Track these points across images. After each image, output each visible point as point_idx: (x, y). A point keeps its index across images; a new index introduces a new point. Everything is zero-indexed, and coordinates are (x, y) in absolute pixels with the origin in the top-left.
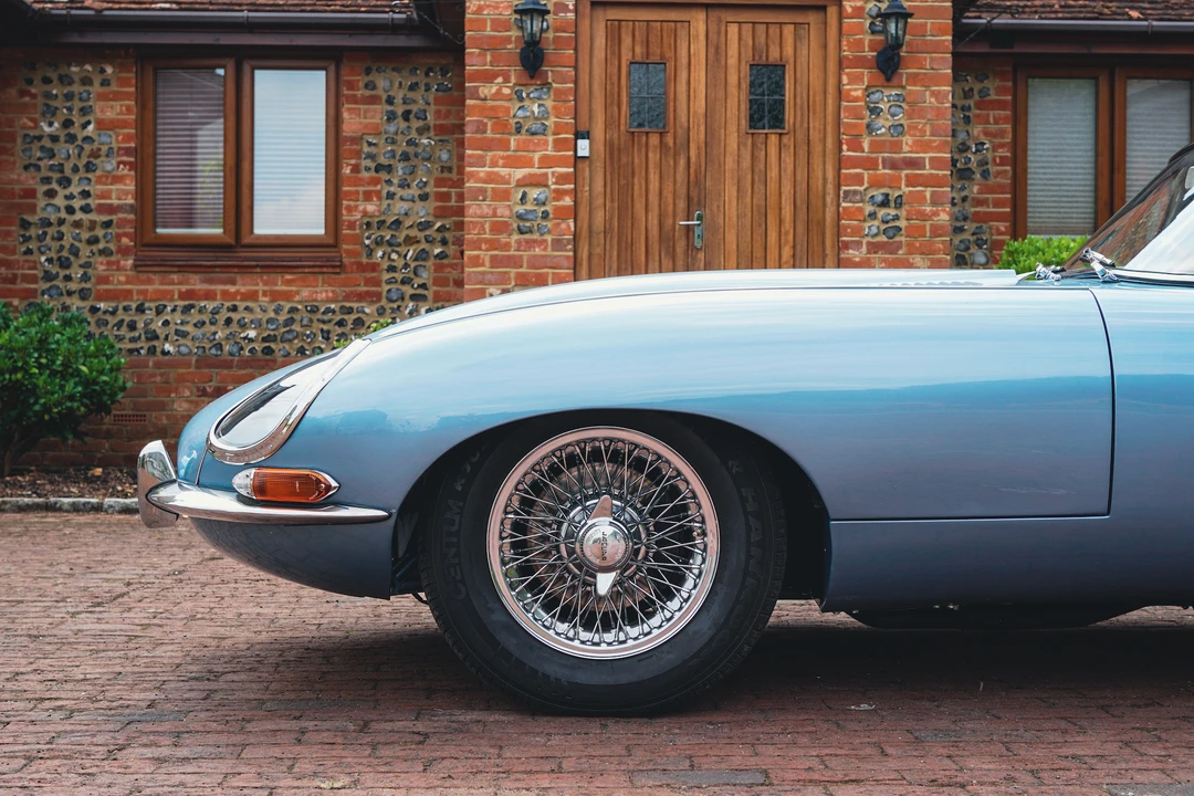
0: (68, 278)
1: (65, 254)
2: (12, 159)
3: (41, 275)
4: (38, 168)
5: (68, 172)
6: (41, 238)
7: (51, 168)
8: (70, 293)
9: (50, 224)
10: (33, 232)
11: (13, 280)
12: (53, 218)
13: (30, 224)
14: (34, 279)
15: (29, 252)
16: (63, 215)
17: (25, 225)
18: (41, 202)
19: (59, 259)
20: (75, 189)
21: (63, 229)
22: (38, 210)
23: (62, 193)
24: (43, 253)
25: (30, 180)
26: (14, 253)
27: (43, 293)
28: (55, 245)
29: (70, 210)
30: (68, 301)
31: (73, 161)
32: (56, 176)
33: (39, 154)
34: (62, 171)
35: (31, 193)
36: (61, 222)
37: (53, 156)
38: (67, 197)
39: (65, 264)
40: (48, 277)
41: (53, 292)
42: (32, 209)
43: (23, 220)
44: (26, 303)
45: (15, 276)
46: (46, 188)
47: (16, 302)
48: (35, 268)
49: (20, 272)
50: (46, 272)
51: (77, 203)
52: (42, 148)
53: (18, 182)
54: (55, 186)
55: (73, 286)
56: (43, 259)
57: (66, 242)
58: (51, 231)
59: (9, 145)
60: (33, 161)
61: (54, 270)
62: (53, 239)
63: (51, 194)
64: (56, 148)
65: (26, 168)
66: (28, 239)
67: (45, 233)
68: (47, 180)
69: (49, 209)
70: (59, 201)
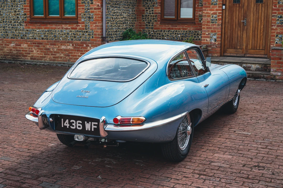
0: (150, 25)
1: (149, 21)
2: (141, 5)
3: (145, 25)
4: (145, 6)
5: (150, 7)
6: (145, 18)
7: (147, 6)
8: (150, 28)
9: (147, 16)
10: (144, 17)
11: (141, 26)
12: (147, 15)
13: (144, 16)
14: (144, 26)
15: (143, 21)
16: (149, 14)
17: (143, 16)
18: (146, 12)
19: (148, 22)
20: (151, 10)
21: (149, 17)
22: (145, 13)
23: (149, 10)
24: (146, 21)
25: (144, 8)
26: (141, 21)
27: (146, 28)
28: (148, 20)
29: (150, 13)
30: (150, 29)
31: (151, 5)
32: (148, 7)
33: (145, 4)
34: (149, 7)
35: (144, 11)
36: (149, 15)
37: (147, 4)
38: (150, 11)
39: (149, 23)
40: (147, 25)
41: (147, 28)
42: (144, 13)
43: (142, 15)
44: (143, 30)
45: (141, 25)
46: (146, 10)
47: (141, 30)
48: (144, 24)
49: (142, 24)
50: (146, 24)
51: (151, 12)
52: (146, 2)
53: (142, 8)
54: (148, 9)
55: (150, 27)
56: (146, 22)
57: (149, 19)
58: (147, 17)
59: (140, 2)
60: (144, 5)
61: (147, 24)
62: (147, 18)
63: (147, 11)
64: (148, 2)
65: (143, 6)
66: (143, 19)
67: (146, 18)
68: (146, 8)
69: (147, 13)
70: (148, 12)
